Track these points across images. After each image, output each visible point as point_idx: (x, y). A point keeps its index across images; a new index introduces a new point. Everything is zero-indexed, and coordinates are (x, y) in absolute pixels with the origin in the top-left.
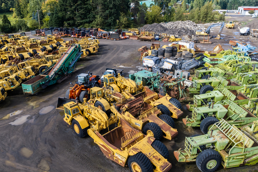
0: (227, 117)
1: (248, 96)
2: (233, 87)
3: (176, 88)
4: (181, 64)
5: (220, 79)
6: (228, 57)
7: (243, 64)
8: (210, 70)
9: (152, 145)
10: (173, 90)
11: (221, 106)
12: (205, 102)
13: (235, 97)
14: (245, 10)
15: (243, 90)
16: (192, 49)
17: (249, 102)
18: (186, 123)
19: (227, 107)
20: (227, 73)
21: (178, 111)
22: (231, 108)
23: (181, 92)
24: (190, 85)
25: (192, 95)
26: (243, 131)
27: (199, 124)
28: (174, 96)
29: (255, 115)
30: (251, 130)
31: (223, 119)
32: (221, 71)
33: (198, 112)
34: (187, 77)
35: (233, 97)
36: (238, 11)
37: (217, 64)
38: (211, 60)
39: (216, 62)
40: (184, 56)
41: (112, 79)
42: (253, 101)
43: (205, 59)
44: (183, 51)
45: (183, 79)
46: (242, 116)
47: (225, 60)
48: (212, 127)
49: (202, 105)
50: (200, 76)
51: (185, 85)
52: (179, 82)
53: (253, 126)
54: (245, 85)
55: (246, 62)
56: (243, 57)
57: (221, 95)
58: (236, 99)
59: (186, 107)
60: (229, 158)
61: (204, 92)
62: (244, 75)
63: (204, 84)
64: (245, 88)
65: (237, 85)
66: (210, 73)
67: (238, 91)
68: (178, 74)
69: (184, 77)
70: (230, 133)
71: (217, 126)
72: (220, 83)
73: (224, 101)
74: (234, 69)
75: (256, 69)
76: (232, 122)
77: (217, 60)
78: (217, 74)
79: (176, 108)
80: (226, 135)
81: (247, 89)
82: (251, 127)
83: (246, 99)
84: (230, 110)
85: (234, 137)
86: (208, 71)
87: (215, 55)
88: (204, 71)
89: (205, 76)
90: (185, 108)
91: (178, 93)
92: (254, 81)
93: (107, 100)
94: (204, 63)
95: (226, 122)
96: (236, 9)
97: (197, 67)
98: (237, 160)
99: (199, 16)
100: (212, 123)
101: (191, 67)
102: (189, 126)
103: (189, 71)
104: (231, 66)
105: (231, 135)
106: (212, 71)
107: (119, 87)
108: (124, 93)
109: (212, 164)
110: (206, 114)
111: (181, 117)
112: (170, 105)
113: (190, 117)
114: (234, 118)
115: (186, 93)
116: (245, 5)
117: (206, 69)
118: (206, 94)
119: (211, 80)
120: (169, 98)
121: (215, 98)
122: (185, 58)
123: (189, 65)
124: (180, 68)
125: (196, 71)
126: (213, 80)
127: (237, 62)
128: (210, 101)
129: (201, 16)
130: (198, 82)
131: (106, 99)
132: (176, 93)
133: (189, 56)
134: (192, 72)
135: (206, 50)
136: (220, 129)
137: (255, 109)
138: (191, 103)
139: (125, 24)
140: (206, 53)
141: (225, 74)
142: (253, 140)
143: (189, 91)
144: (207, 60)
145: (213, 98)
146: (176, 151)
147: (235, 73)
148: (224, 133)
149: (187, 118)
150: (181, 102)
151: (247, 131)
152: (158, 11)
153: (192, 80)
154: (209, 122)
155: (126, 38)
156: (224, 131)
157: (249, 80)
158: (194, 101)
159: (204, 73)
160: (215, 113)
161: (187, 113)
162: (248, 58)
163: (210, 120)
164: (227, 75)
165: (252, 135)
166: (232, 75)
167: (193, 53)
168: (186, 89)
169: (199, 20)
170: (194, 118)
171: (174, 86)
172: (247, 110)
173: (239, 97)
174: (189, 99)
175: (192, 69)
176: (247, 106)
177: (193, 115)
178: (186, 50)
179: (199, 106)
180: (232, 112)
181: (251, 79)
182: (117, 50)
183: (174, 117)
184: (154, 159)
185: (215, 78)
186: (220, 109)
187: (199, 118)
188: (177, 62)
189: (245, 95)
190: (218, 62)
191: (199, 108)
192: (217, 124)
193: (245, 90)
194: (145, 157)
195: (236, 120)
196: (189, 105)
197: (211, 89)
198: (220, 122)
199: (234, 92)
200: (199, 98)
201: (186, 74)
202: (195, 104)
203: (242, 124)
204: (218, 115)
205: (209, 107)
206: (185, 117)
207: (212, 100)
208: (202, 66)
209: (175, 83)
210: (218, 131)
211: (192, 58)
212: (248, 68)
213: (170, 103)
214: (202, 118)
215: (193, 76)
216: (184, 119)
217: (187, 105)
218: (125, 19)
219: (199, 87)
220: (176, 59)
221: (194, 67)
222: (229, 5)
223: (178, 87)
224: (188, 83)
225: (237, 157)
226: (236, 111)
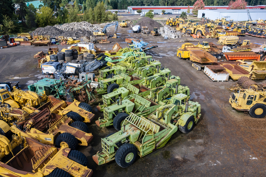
0: (135, 110)
1: (149, 87)
2: (136, 82)
3: (83, 92)
4: (84, 66)
5: (123, 76)
6: (127, 54)
7: (139, 59)
8: (113, 68)
9: (68, 157)
10: (81, 94)
11: (128, 100)
12: (114, 100)
13: (139, 90)
14: (134, 9)
15: (144, 82)
16: (93, 50)
17: (151, 92)
18: (99, 125)
19: (133, 101)
20: (129, 69)
21: (90, 115)
22: (137, 101)
23: (89, 94)
24: (97, 86)
25: (100, 96)
26: (150, 120)
27: (112, 123)
28: (83, 100)
29: (157, 103)
30: (156, 117)
31: (132, 113)
32: (122, 68)
33: (109, 111)
34: (92, 79)
35: (137, 90)
36: (127, 11)
37: (119, 62)
38: (113, 59)
39: (117, 61)
40: (86, 58)
41: (6, 94)
42: (153, 91)
43: (106, 59)
44: (84, 53)
45: (89, 81)
46: (147, 106)
47: (125, 58)
48: (124, 122)
49: (111, 103)
50: (105, 76)
51: (92, 87)
52: (85, 85)
53: (157, 113)
54: (144, 78)
55: (142, 57)
56: (139, 53)
57: (126, 91)
58: (140, 92)
59: (97, 108)
60: (143, 147)
61: (111, 91)
62: (143, 69)
63: (110, 83)
64: (145, 81)
65: (139, 79)
66: (113, 71)
67: (140, 85)
68: (83, 77)
69: (90, 79)
70: (140, 124)
71: (128, 120)
72: (124, 80)
73: (130, 96)
74: (134, 65)
75: (151, 63)
76: (140, 113)
77: (118, 58)
78: (120, 72)
79: (87, 112)
80: (137, 126)
81: (147, 81)
82: (155, 114)
83: (147, 90)
84: (136, 103)
85: (144, 126)
86: (111, 70)
87: (115, 54)
88: (108, 70)
89: (109, 75)
90: (96, 110)
91: (86, 96)
92: (152, 73)
93: (5, 121)
94: (107, 62)
95: (135, 115)
96: (126, 8)
97: (100, 68)
98: (150, 147)
99: (94, 17)
100: (123, 119)
101: (95, 68)
102: (103, 126)
103: (93, 73)
104: (130, 63)
105: (141, 126)
106: (115, 69)
107: (18, 102)
108: (25, 107)
109: (130, 157)
110: (117, 112)
111: (93, 120)
112: (80, 110)
113: (102, 117)
114: (141, 110)
115: (94, 94)
116: (132, 5)
117: (109, 68)
118: (114, 92)
119: (115, 78)
120: (78, 103)
121: (122, 95)
122: (87, 60)
123: (92, 66)
124: (84, 71)
125: (100, 71)
126: (118, 78)
127: (135, 58)
128: (118, 98)
129: (96, 17)
130: (104, 82)
131: (2, 120)
132: (84, 97)
133: (91, 58)
134: (96, 73)
135: (106, 50)
136: (131, 123)
137: (156, 98)
138: (101, 104)
139: (11, 29)
140: (107, 53)
141: (127, 70)
142: (159, 125)
143: (97, 93)
144: (109, 60)
145: (120, 95)
146: (94, 156)
147: (135, 68)
148: (135, 125)
149: (100, 120)
150: (91, 105)
151: (153, 119)
152: (50, 13)
153: (98, 81)
154: (120, 119)
155: (16, 45)
156: (134, 123)
157: (147, 73)
158: (104, 101)
159: (108, 73)
160: (124, 109)
161: (99, 114)
162: (143, 53)
163: (120, 117)
164: (129, 71)
165: (158, 121)
166: (133, 70)
167: (94, 54)
168: (93, 91)
169: (94, 20)
170: (106, 118)
171: (81, 90)
172: (150, 100)
173: (142, 89)
174: (98, 100)
175: (95, 70)
176: (149, 97)
177: (104, 115)
178: (87, 52)
179: (109, 105)
180: (138, 104)
181: (148, 71)
182: (7, 59)
183: (86, 122)
184: (73, 171)
185: (118, 76)
186: (127, 104)
187: (111, 117)
188: (79, 65)
189: (146, 87)
190: (119, 60)
191: (109, 107)
192: (127, 119)
193: (145, 82)
194: (62, 171)
195: (143, 111)
196: (99, 106)
197: (117, 87)
198: (130, 116)
199: (137, 86)
200: (107, 98)
201: (91, 75)
202: (105, 103)
203: (148, 113)
204: (127, 110)
205: (118, 104)
206: (97, 119)
207: (119, 97)
208: (104, 66)
209: (82, 87)
210: (129, 124)
211: (94, 59)
212: (144, 63)
213: (80, 109)
214: (114, 116)
215: (98, 76)
216: (96, 122)
217: (97, 107)
218: (11, 23)
219: (105, 86)
220: (78, 61)
221: (98, 68)
222: (119, 5)
223: (85, 90)
224: (94, 85)
225: (150, 144)
226: (142, 103)
